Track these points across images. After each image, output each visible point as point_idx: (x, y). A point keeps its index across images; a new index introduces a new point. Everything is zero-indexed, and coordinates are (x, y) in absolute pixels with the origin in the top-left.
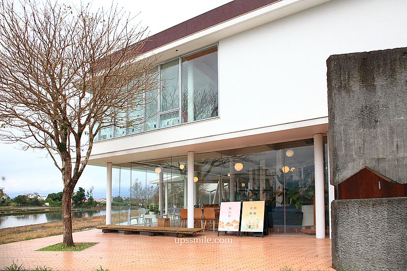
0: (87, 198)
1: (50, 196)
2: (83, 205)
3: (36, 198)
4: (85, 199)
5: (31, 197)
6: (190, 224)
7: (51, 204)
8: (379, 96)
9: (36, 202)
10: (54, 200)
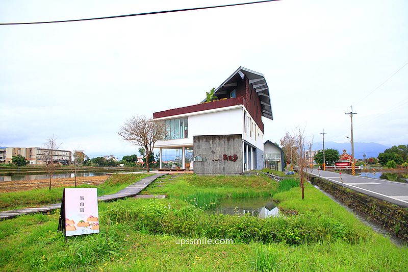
0: (156, 160)
1: (124, 158)
2: (153, 166)
3: (111, 159)
4: (155, 161)
5: (107, 159)
6: (184, 168)
7: (126, 164)
8: (201, 143)
9: (112, 163)
10: (128, 161)
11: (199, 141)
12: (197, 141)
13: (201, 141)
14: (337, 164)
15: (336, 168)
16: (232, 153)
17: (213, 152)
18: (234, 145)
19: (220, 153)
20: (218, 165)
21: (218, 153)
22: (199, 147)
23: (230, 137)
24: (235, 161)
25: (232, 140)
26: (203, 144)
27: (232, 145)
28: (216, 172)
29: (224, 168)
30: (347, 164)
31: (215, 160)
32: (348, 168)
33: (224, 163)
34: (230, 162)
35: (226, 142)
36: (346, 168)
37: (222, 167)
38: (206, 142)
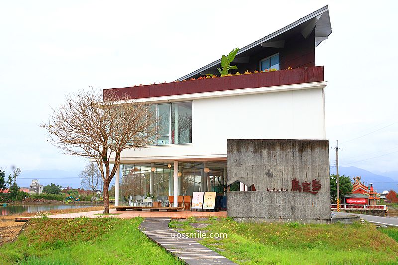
6: (175, 205)
8: (243, 156)
11: (239, 150)
12: (235, 151)
13: (243, 150)
14: (348, 201)
15: (347, 207)
16: (310, 175)
17: (269, 174)
18: (313, 161)
19: (285, 176)
20: (279, 201)
21: (279, 176)
22: (239, 163)
23: (304, 145)
24: (315, 194)
25: (309, 150)
26: (248, 157)
27: (310, 160)
28: (275, 214)
29: (292, 208)
30: (364, 201)
31: (275, 191)
32: (366, 207)
33: (293, 196)
34: (304, 194)
35: (297, 154)
36: (363, 207)
37: (288, 206)
38: (255, 152)
